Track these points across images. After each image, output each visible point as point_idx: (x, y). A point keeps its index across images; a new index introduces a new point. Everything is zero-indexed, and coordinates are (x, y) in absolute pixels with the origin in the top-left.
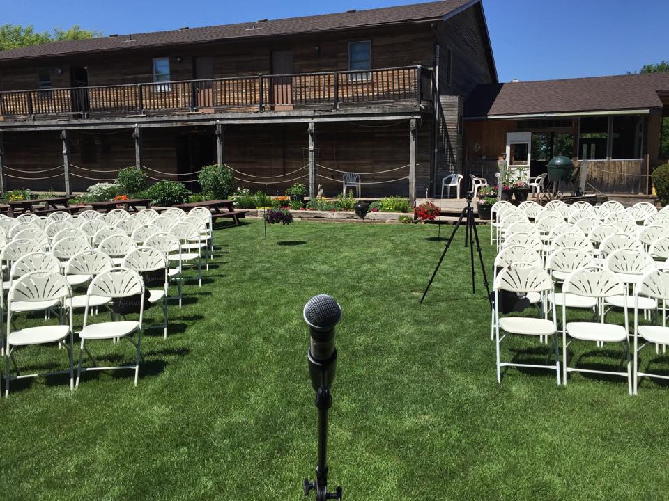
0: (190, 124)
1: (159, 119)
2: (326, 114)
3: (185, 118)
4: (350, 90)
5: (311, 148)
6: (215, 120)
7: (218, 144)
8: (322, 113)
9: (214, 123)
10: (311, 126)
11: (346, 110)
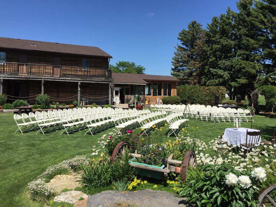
0: (29, 79)
1: (15, 76)
2: (85, 80)
3: (28, 77)
4: (82, 73)
5: (79, 89)
6: (42, 79)
7: (42, 87)
8: (83, 80)
9: (41, 79)
10: (79, 83)
11: (91, 79)
